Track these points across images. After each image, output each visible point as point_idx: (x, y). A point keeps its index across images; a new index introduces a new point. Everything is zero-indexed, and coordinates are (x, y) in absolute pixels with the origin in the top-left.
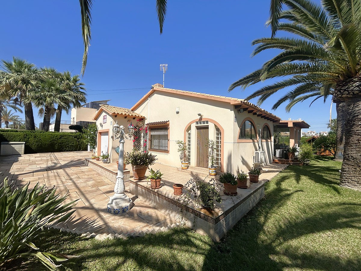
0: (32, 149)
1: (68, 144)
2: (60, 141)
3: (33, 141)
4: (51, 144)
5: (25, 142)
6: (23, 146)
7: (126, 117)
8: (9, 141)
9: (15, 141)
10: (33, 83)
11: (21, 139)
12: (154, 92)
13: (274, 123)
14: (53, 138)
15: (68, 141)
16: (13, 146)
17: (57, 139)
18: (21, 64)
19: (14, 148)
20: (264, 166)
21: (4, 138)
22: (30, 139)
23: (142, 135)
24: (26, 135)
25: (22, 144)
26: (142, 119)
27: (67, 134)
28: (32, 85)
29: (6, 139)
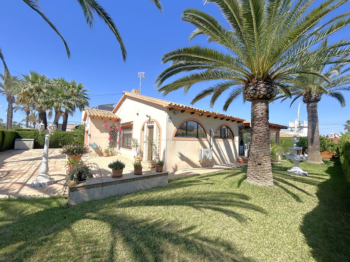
0: (40, 144)
1: (70, 142)
2: (62, 139)
3: (41, 138)
4: (55, 141)
5: (34, 139)
6: (32, 142)
7: (102, 119)
8: (22, 138)
9: (27, 138)
10: (45, 91)
11: (31, 137)
12: (126, 97)
13: (239, 124)
14: (57, 136)
15: (70, 139)
16: (24, 142)
17: (61, 137)
18: (36, 77)
19: (25, 143)
20: (220, 164)
21: (19, 135)
22: (38, 137)
23: (118, 133)
24: (36, 133)
25: (32, 140)
26: (118, 120)
27: (69, 133)
28: (43, 92)
29: (20, 136)
